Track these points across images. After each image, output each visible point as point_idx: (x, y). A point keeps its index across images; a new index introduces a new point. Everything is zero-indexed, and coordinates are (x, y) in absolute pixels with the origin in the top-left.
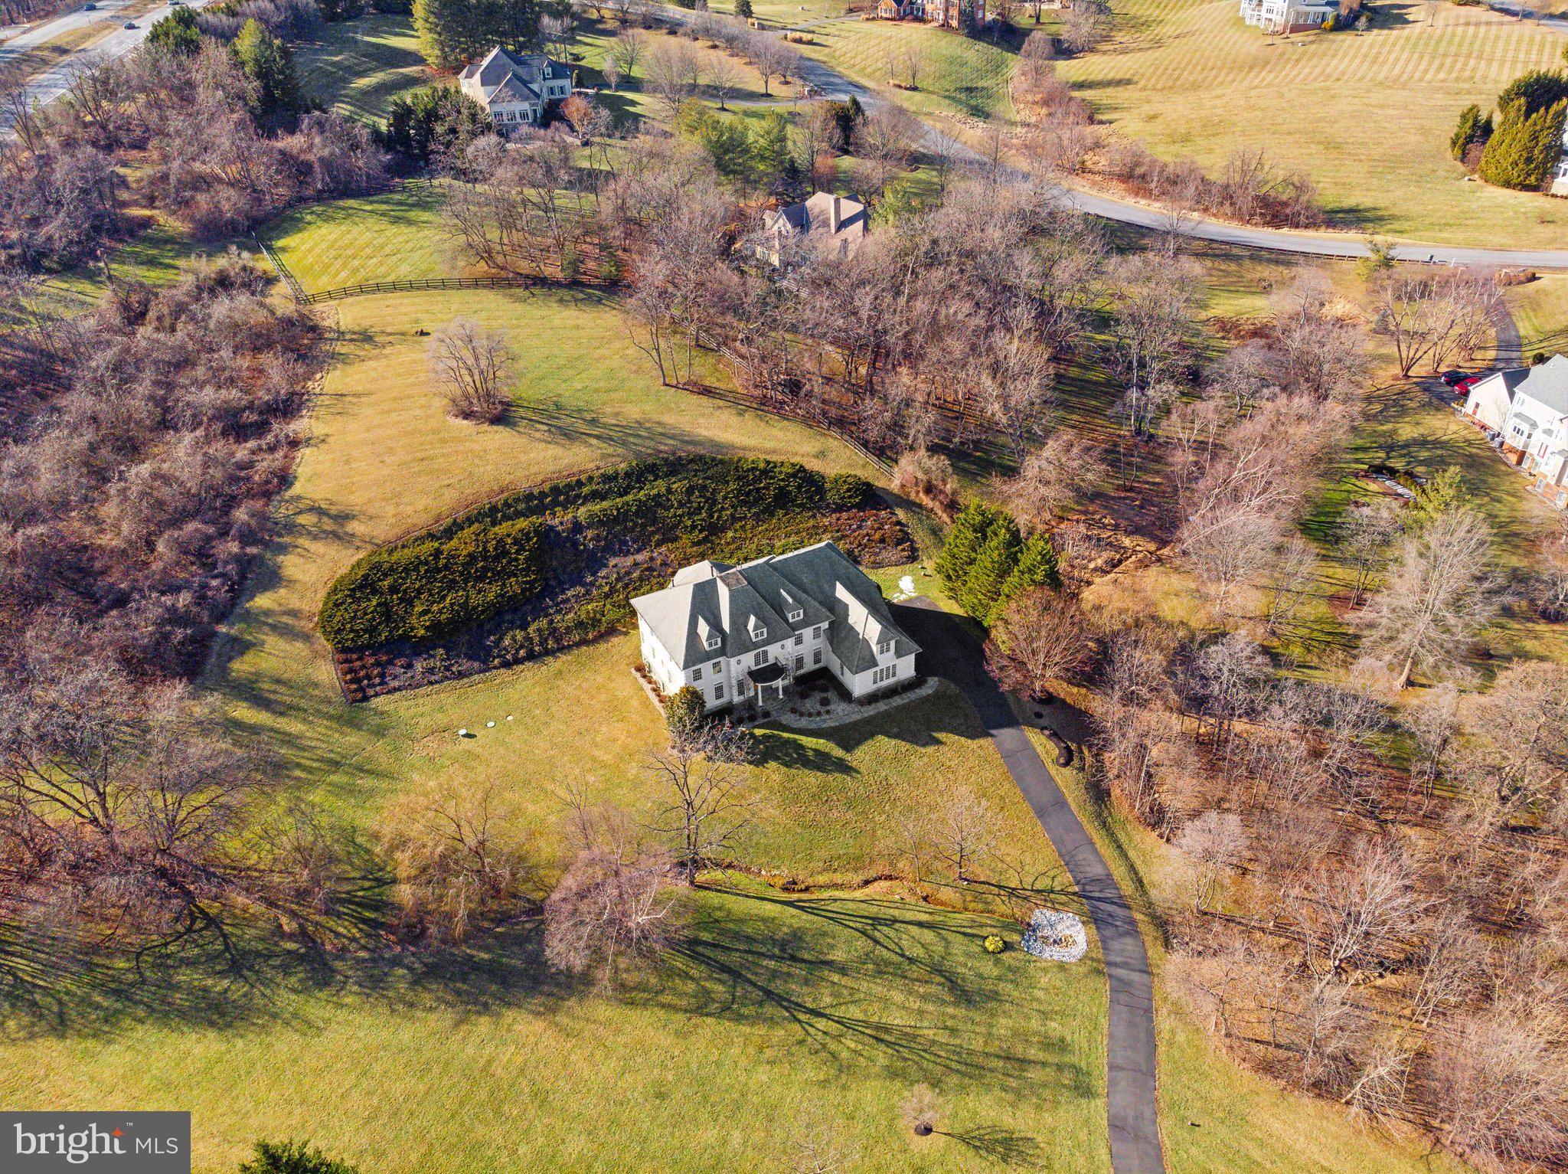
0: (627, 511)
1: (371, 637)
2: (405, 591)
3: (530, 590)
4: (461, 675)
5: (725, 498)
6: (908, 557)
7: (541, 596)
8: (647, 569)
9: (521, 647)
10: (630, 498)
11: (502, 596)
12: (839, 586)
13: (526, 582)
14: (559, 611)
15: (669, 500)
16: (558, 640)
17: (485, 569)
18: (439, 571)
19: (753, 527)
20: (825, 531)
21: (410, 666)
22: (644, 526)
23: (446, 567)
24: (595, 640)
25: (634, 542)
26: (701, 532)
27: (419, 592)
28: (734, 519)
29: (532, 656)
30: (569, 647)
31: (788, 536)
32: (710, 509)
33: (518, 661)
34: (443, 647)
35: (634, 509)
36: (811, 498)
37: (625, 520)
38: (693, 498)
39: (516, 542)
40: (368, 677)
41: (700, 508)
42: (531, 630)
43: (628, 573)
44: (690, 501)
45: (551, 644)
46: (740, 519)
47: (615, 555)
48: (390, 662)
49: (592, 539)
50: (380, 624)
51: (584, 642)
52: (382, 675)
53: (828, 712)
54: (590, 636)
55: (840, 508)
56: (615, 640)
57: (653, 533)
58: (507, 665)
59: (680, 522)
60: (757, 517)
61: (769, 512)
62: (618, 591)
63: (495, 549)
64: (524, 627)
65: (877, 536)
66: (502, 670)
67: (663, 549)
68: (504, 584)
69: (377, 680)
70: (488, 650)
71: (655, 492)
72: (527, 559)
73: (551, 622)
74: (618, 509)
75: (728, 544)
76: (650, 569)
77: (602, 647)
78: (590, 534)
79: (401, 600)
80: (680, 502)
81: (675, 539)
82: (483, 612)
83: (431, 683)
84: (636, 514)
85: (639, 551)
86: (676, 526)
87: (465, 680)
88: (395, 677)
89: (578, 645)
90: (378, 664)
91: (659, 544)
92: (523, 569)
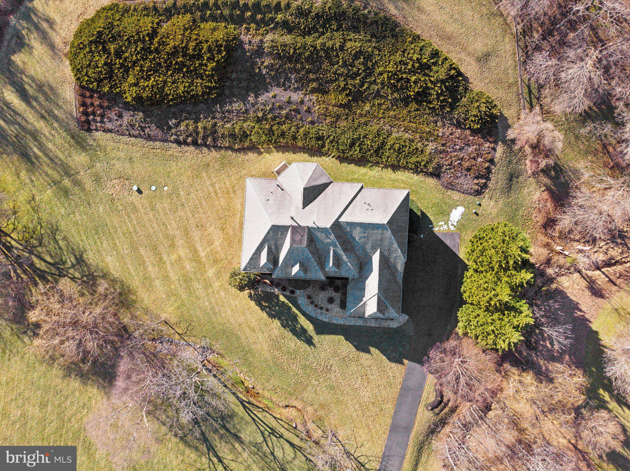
0: (300, 55)
1: (98, 85)
2: (125, 59)
3: (209, 94)
4: (149, 138)
5: (381, 74)
6: (477, 191)
7: (215, 101)
8: (295, 110)
9: (190, 135)
10: (309, 40)
11: (188, 93)
12: (378, 253)
13: (207, 87)
14: (223, 119)
15: (337, 56)
16: (215, 140)
17: (183, 64)
18: (151, 52)
19: (388, 109)
20: (435, 140)
21: (120, 116)
22: (309, 71)
23: (157, 50)
24: (239, 150)
25: (296, 82)
26: (347, 95)
27: (134, 63)
28: (378, 95)
29: (195, 143)
30: (221, 148)
31: (406, 130)
32: (365, 78)
33: (185, 143)
34: (143, 112)
35: (307, 54)
36: (442, 107)
37: (297, 61)
38: (356, 63)
39: (210, 50)
40: (94, 114)
41: (357, 74)
42: (200, 125)
43: (281, 108)
44: (352, 65)
45: (209, 141)
46: (382, 97)
47: (278, 85)
48: (109, 108)
49: (266, 67)
50: (105, 78)
51: (230, 148)
52: (102, 116)
53: (327, 310)
54: (236, 147)
55: (459, 125)
56: (251, 155)
57: (314, 80)
58: (179, 143)
59: (336, 80)
60: (395, 102)
61: (406, 101)
62: (266, 120)
63: (194, 50)
64: (197, 120)
65: (466, 164)
66: (175, 145)
67: (314, 97)
68: (192, 83)
69: (98, 119)
70: (170, 128)
71: (330, 44)
72: (213, 69)
73: (215, 125)
74: (295, 49)
75: (361, 115)
76: (297, 111)
77: (241, 157)
78: (267, 61)
79: (122, 65)
80: (345, 62)
81: (325, 92)
82: (172, 100)
83: (130, 135)
84: (307, 60)
85: (296, 90)
86: (332, 81)
87: (151, 143)
88: (110, 120)
89: (227, 148)
90: (101, 106)
91: (313, 91)
92: (208, 76)
